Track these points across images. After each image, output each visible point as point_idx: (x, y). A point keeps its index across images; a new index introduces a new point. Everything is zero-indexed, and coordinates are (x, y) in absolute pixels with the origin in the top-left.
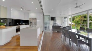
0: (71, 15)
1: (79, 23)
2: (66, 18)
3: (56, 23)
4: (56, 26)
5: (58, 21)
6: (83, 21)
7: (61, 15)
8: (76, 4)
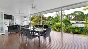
0: (30, 15)
1: (37, 22)
2: (26, 17)
3: (15, 22)
4: (14, 26)
5: (17, 20)
6: (39, 21)
7: (19, 13)
8: (32, 5)
